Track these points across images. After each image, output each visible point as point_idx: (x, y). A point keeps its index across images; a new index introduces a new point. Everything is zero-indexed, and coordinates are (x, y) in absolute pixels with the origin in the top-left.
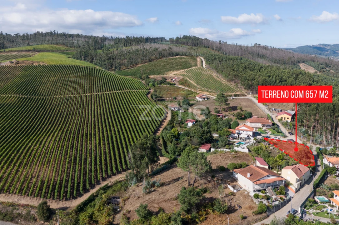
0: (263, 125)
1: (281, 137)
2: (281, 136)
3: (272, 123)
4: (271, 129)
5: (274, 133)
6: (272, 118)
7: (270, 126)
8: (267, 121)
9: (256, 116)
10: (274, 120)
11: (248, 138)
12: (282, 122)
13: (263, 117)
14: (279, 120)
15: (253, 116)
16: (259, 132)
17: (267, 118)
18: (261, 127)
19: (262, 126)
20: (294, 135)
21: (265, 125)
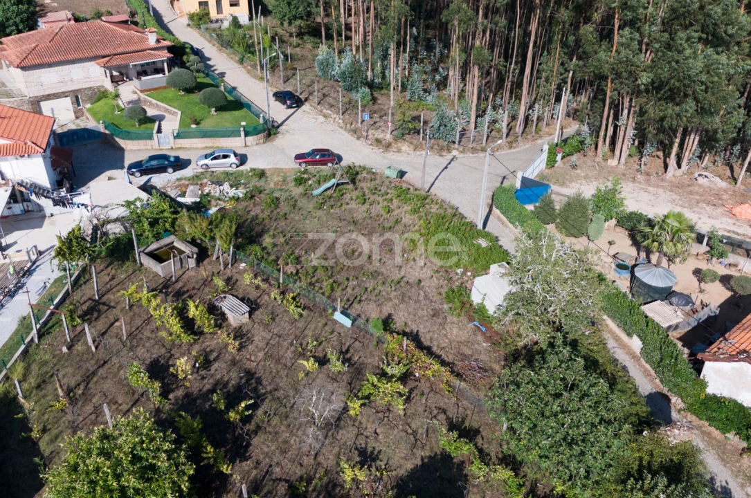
0: (110, 68)
1: (250, 139)
2: (247, 134)
3: (170, 49)
4: (171, 92)
5: (198, 115)
6: (154, 9)
7: (161, 71)
8: (130, 40)
9: (64, 8)
10: (166, 20)
11: (18, 208)
12: (214, 30)
13: (103, 10)
14: (191, 17)
15: (44, 15)
16: (101, 128)
17: (125, 17)
18: (108, 85)
19: (114, 80)
20: (306, 107)
21: (127, 66)
